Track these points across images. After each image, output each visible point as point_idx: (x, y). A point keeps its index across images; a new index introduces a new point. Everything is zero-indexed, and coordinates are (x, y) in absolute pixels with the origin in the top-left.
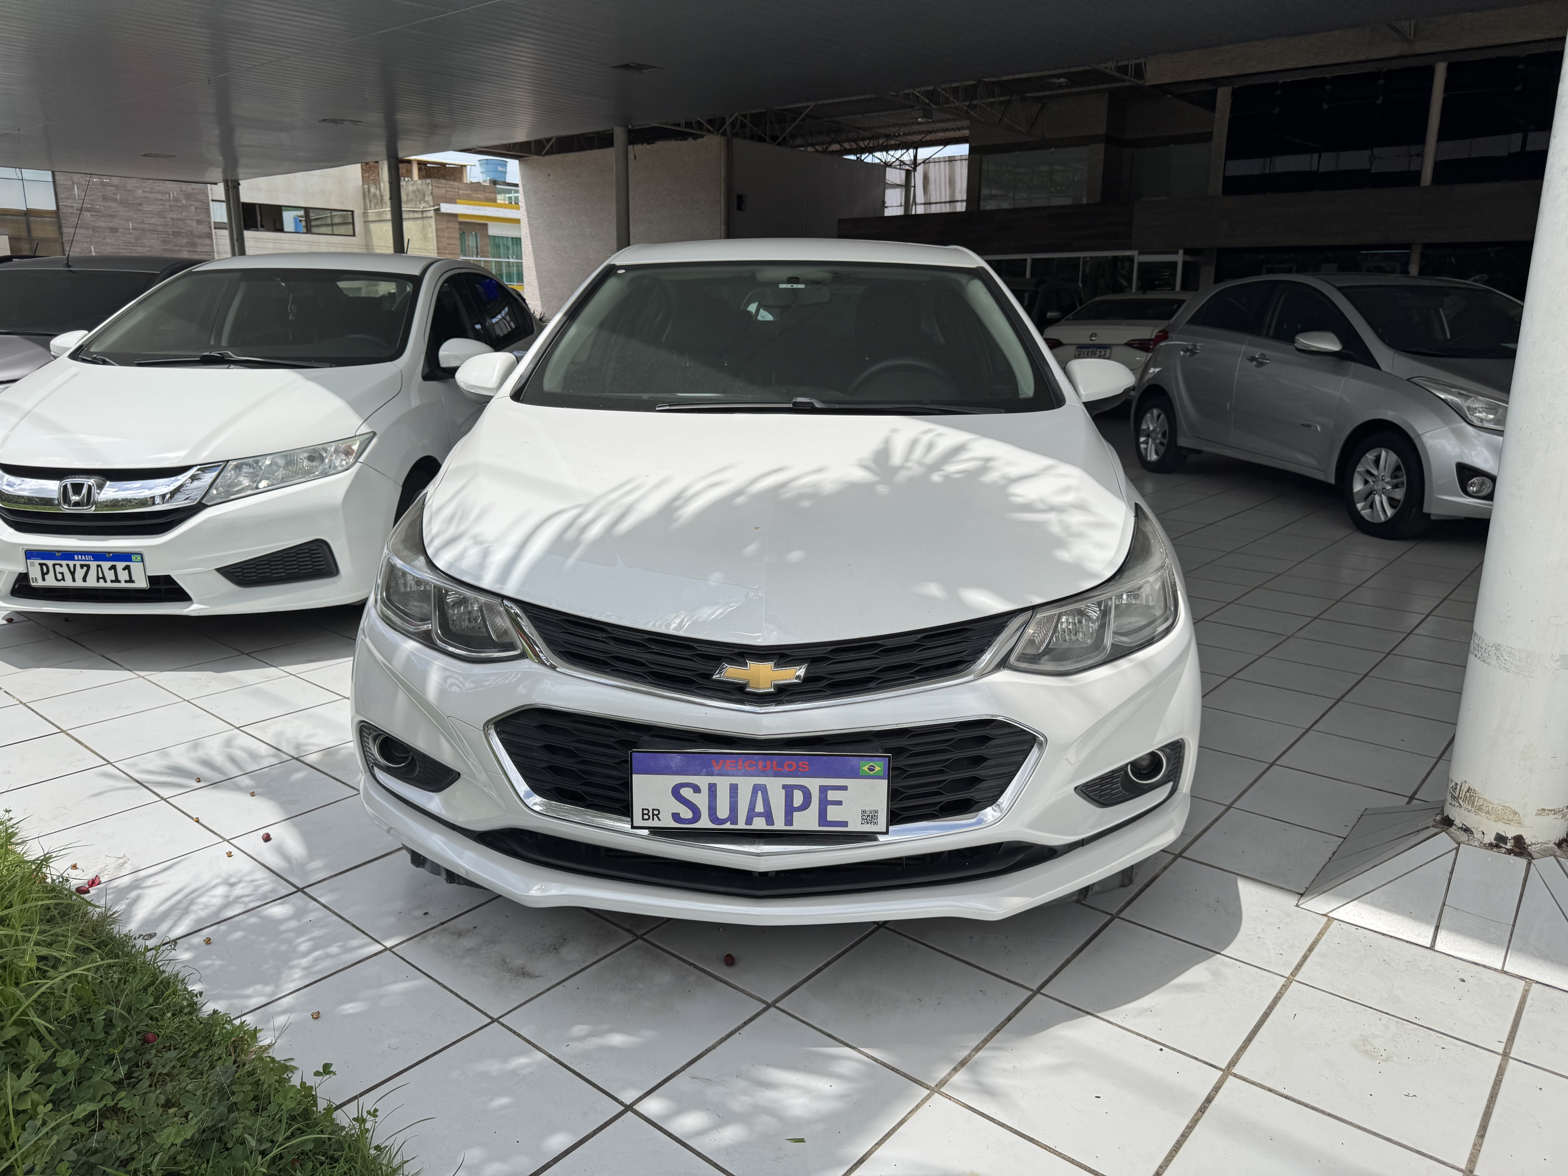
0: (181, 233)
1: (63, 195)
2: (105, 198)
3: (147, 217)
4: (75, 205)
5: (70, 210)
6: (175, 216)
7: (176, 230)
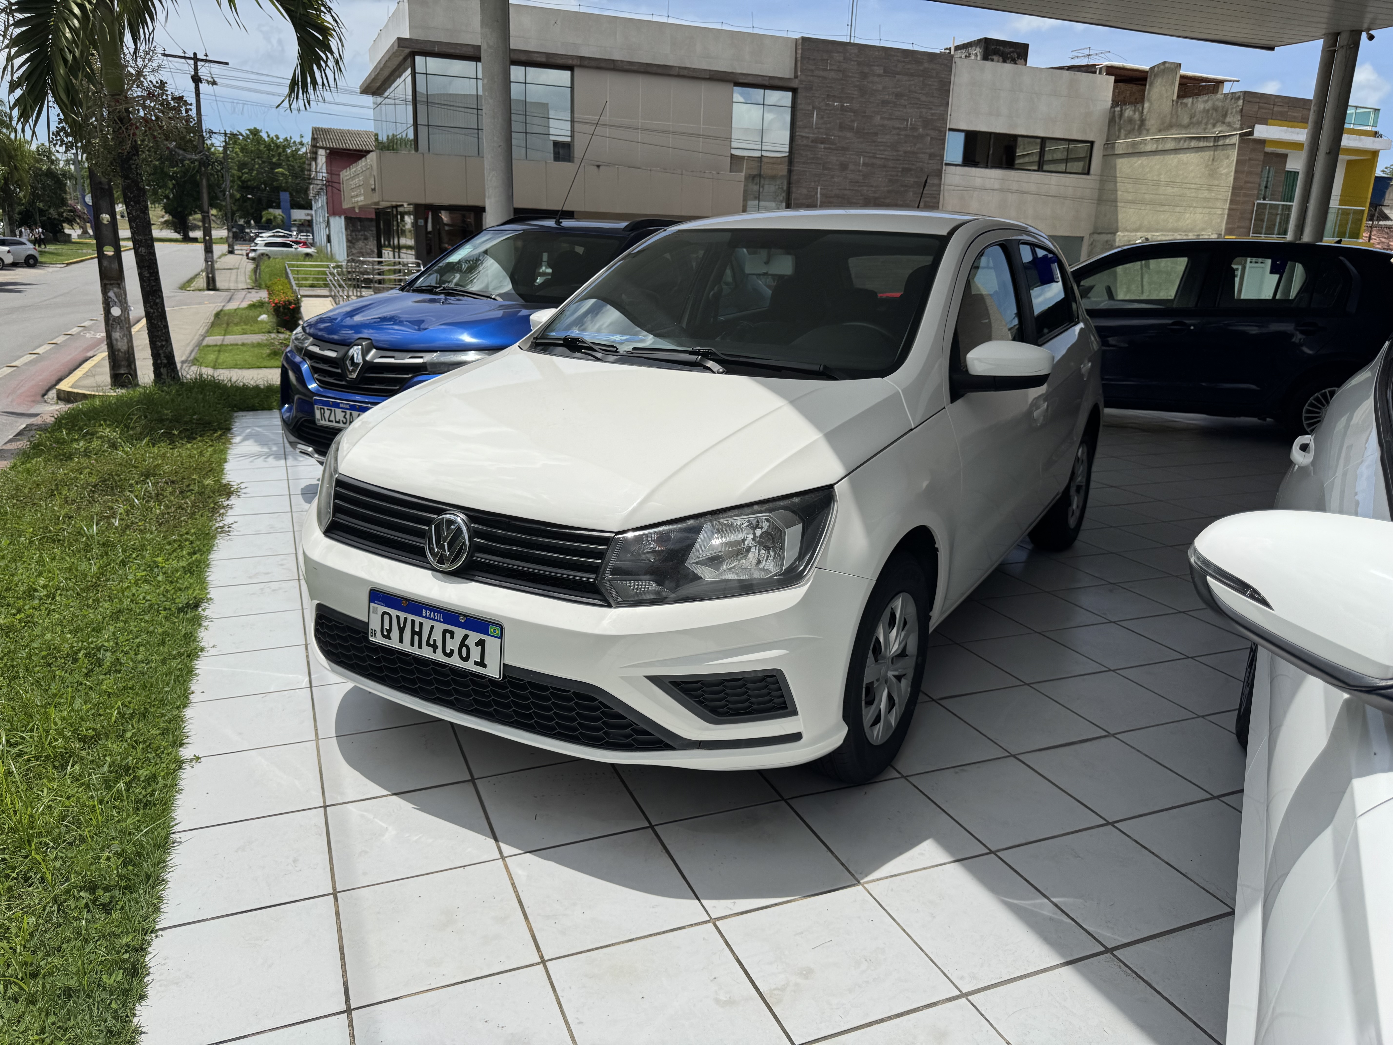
0: (910, 170)
1: (801, 123)
2: (842, 127)
3: (880, 150)
4: (811, 135)
5: (805, 142)
6: (909, 149)
7: (907, 166)
